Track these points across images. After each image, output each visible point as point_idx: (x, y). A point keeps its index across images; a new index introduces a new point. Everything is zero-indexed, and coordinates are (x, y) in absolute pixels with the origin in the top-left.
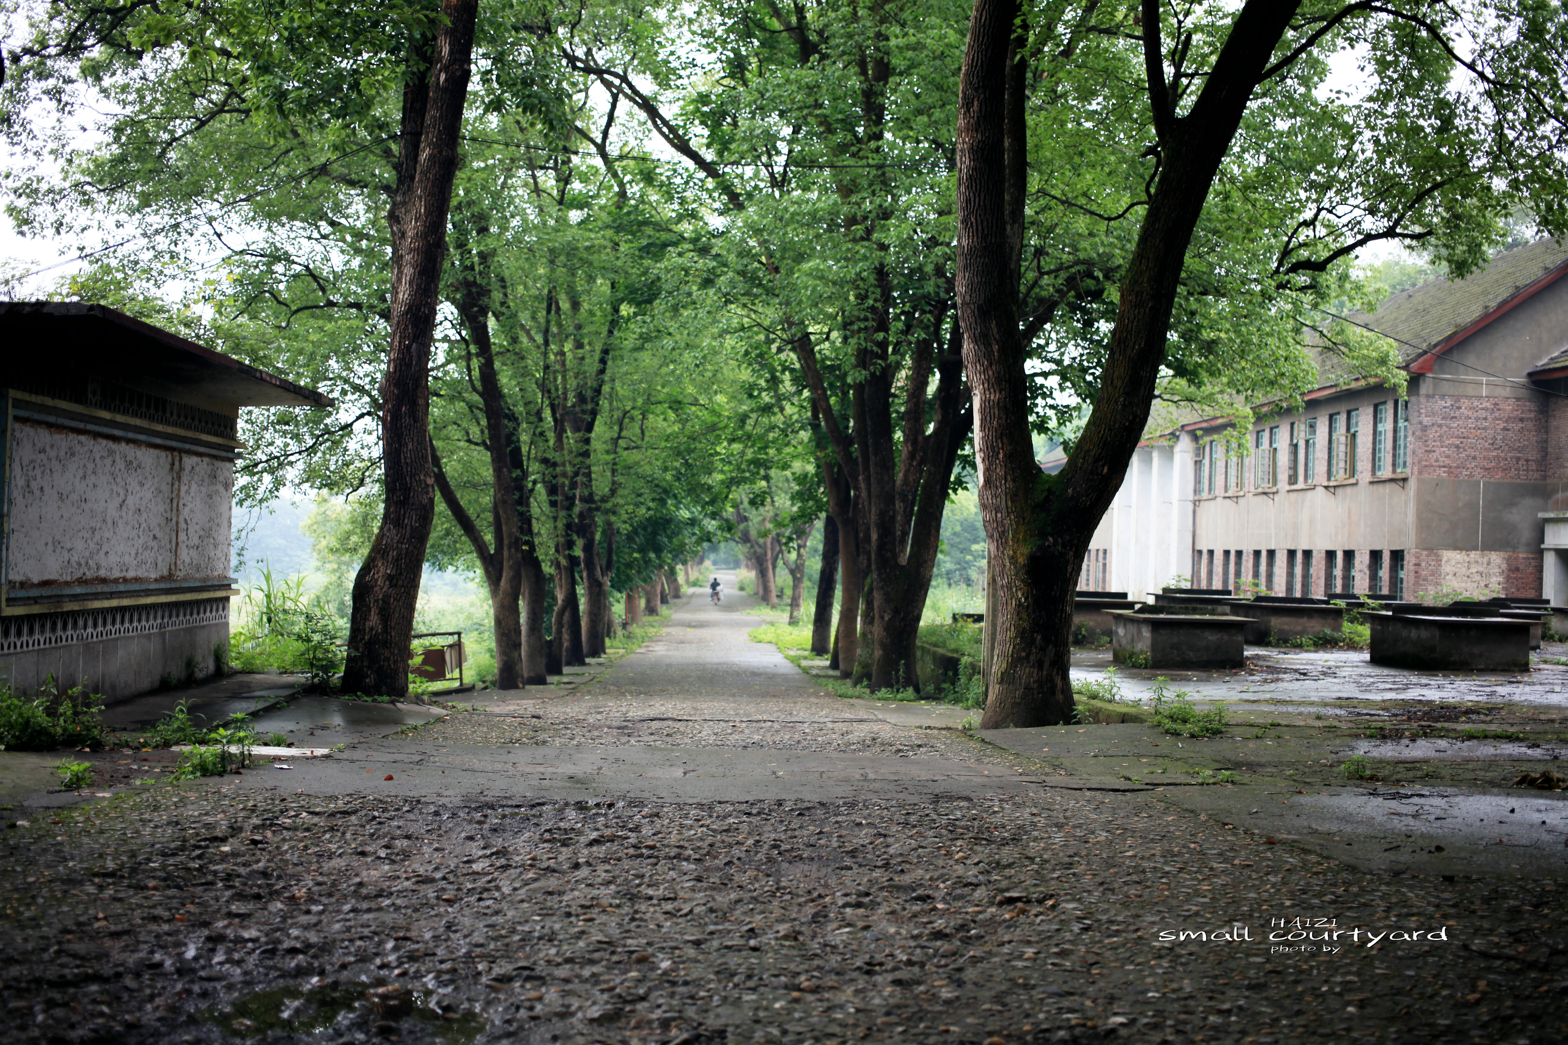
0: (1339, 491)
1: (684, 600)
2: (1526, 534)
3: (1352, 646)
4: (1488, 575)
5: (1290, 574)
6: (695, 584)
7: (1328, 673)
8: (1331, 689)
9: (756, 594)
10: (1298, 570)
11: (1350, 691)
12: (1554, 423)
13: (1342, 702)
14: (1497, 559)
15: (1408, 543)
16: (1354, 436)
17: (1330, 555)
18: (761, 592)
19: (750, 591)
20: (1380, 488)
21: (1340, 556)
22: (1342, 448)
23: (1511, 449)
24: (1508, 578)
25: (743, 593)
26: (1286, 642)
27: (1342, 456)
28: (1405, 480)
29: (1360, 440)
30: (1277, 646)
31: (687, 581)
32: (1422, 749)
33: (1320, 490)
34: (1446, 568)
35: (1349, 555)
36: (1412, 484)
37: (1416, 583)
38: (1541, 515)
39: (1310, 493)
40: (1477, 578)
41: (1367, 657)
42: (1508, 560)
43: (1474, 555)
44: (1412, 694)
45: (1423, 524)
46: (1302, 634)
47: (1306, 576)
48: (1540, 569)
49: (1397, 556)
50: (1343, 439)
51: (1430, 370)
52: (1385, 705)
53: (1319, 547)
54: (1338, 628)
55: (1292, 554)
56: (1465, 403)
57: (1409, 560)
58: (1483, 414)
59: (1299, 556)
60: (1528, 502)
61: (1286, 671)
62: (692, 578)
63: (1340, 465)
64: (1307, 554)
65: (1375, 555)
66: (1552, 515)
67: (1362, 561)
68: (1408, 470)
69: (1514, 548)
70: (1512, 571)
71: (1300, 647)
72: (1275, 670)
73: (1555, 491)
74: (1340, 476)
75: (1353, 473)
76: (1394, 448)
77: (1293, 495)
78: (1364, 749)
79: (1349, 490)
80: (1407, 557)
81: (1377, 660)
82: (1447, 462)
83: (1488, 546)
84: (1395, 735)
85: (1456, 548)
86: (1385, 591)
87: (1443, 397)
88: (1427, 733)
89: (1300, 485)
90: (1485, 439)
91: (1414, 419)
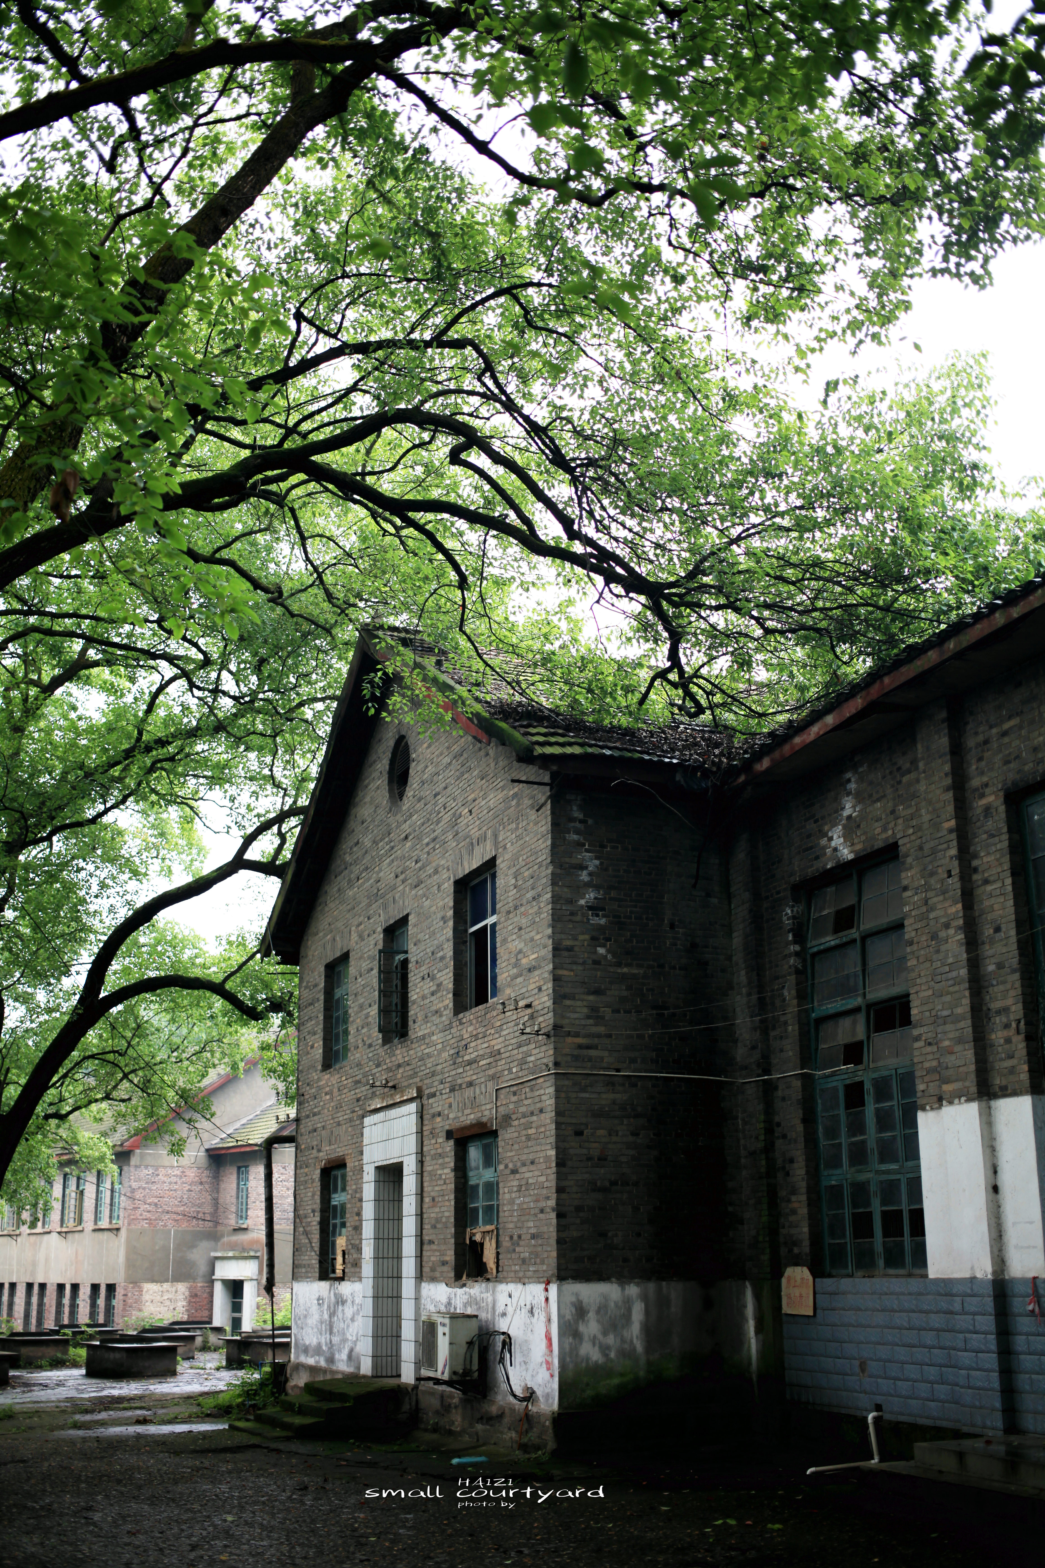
0: (70, 1236)
2: (203, 1268)
3: (75, 1365)
4: (176, 1301)
5: (28, 1303)
7: (60, 1384)
8: (62, 1393)
10: (35, 1299)
11: (73, 1394)
12: (223, 1186)
13: (68, 1400)
14: (182, 1288)
15: (119, 1278)
16: (82, 1192)
17: (61, 1287)
20: (100, 1235)
21: (68, 1288)
22: (73, 1202)
23: (194, 1205)
24: (190, 1302)
26: (33, 1365)
27: (72, 1208)
28: (118, 1229)
29: (86, 1194)
30: (24, 1368)
32: (103, 1415)
33: (54, 1235)
34: (146, 1297)
35: (75, 1287)
36: (123, 1232)
37: (124, 1310)
38: (213, 1254)
39: (46, 1237)
40: (168, 1303)
41: (83, 1371)
42: (190, 1288)
43: (166, 1286)
44: (105, 1393)
45: (130, 1264)
46: (41, 1358)
47: (41, 1304)
48: (211, 1295)
49: (111, 1288)
50: (73, 1195)
51: (138, 1147)
52: (90, 1399)
53: (53, 1280)
54: (66, 1352)
55: (30, 1286)
56: (162, 1171)
57: (119, 1292)
58: (174, 1179)
59: (36, 1288)
60: (205, 1244)
61: (35, 1385)
63: (71, 1214)
64: (43, 1286)
65: (95, 1288)
66: (219, 1254)
67: (85, 1292)
68: (120, 1222)
69: (194, 1279)
70: (193, 1295)
71: (40, 1368)
72: (28, 1385)
73: (222, 1236)
74: (71, 1224)
75: (80, 1221)
76: (111, 1205)
77: (33, 1238)
78: (78, 1417)
79: (76, 1235)
80: (118, 1289)
81: (91, 1374)
82: (149, 1215)
83: (176, 1279)
84: (92, 1412)
85: (153, 1281)
86: (101, 1320)
87: (146, 1167)
88: (106, 1409)
89: (39, 1229)
90: (175, 1198)
91: (126, 1184)
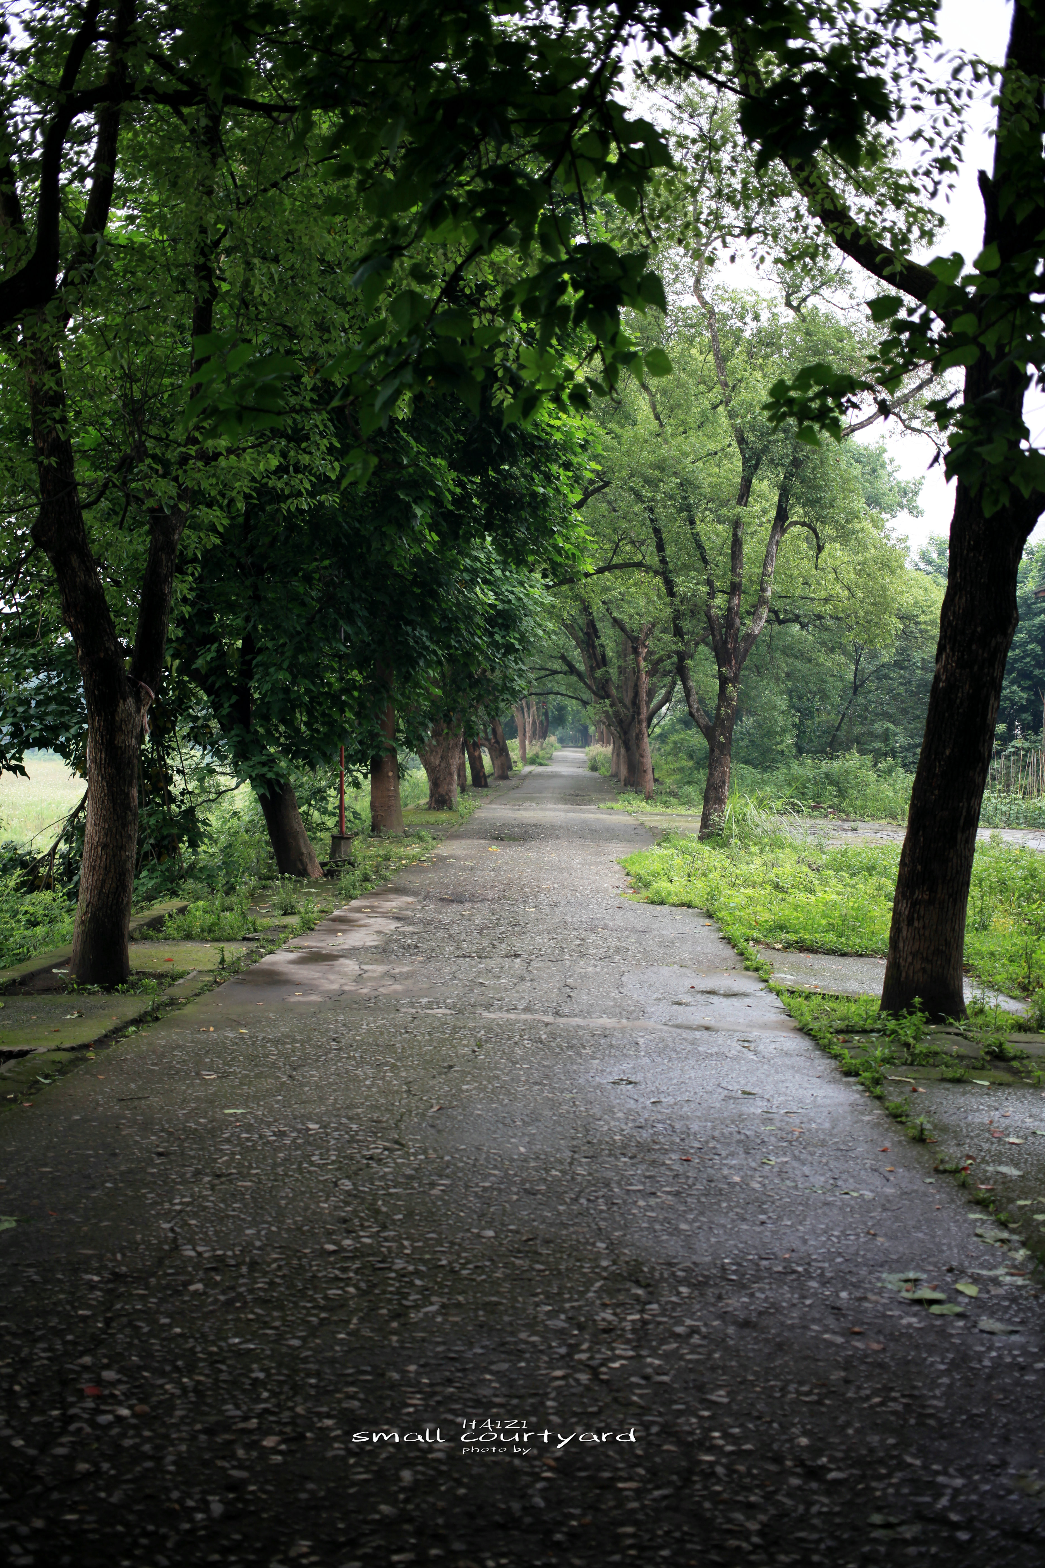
1: (513, 782)
6: (533, 762)
9: (615, 775)
18: (624, 772)
19: (604, 771)
25: (596, 774)
31: (524, 758)
62: (530, 753)
